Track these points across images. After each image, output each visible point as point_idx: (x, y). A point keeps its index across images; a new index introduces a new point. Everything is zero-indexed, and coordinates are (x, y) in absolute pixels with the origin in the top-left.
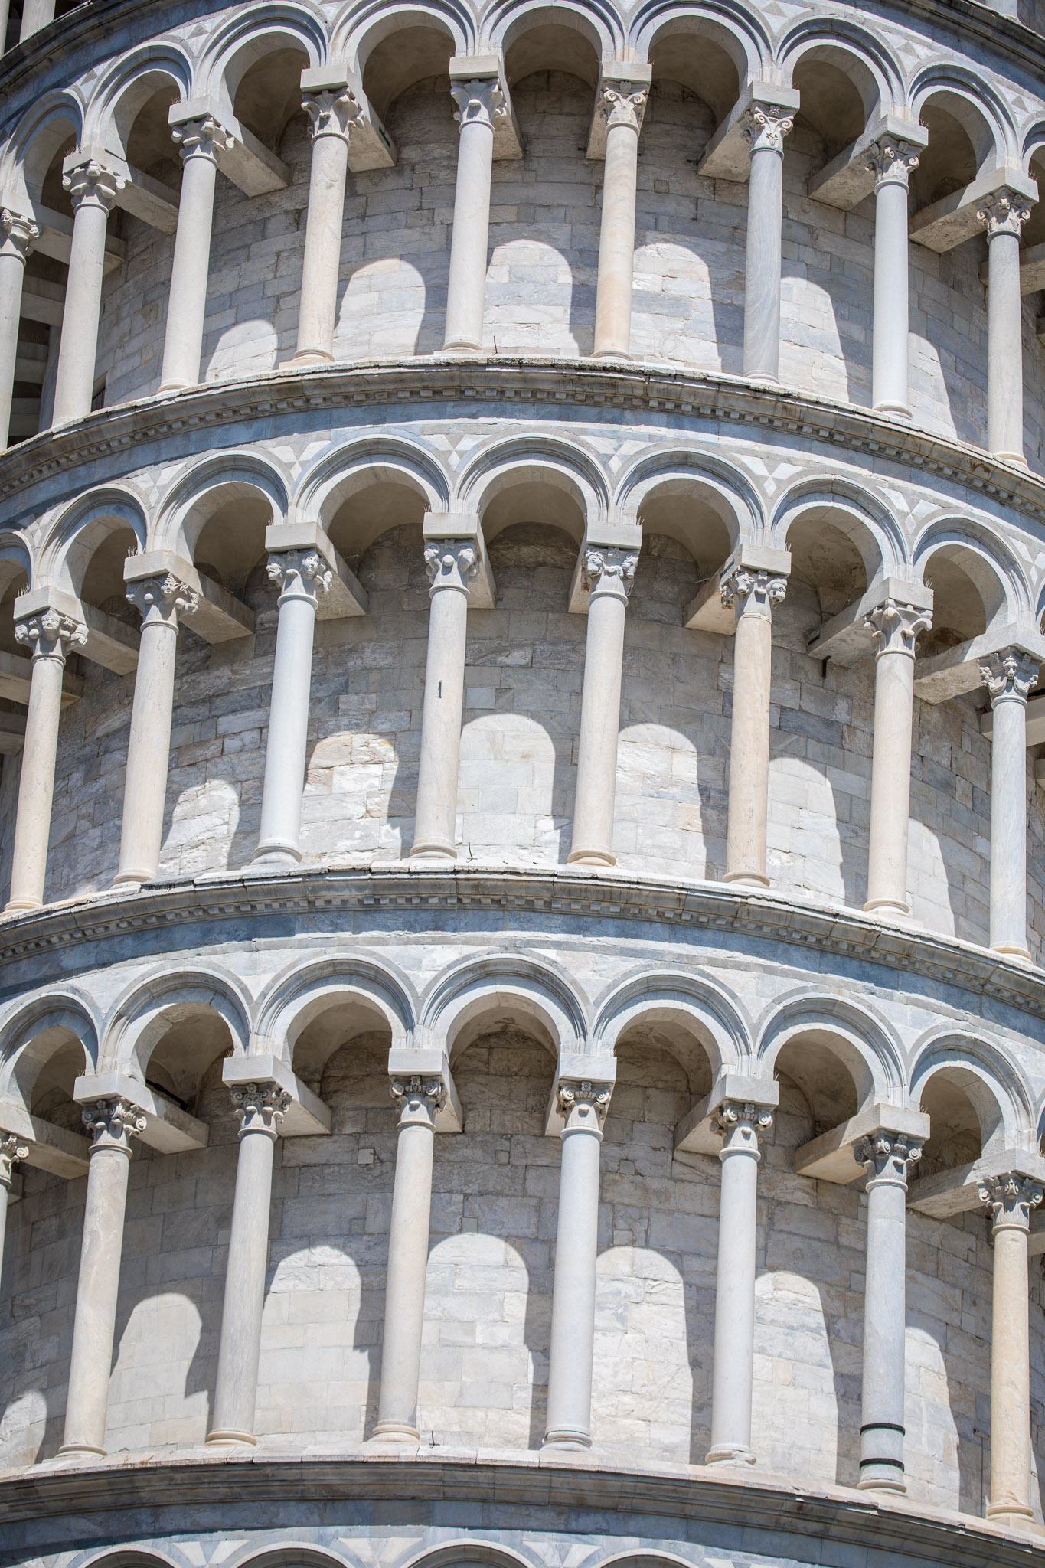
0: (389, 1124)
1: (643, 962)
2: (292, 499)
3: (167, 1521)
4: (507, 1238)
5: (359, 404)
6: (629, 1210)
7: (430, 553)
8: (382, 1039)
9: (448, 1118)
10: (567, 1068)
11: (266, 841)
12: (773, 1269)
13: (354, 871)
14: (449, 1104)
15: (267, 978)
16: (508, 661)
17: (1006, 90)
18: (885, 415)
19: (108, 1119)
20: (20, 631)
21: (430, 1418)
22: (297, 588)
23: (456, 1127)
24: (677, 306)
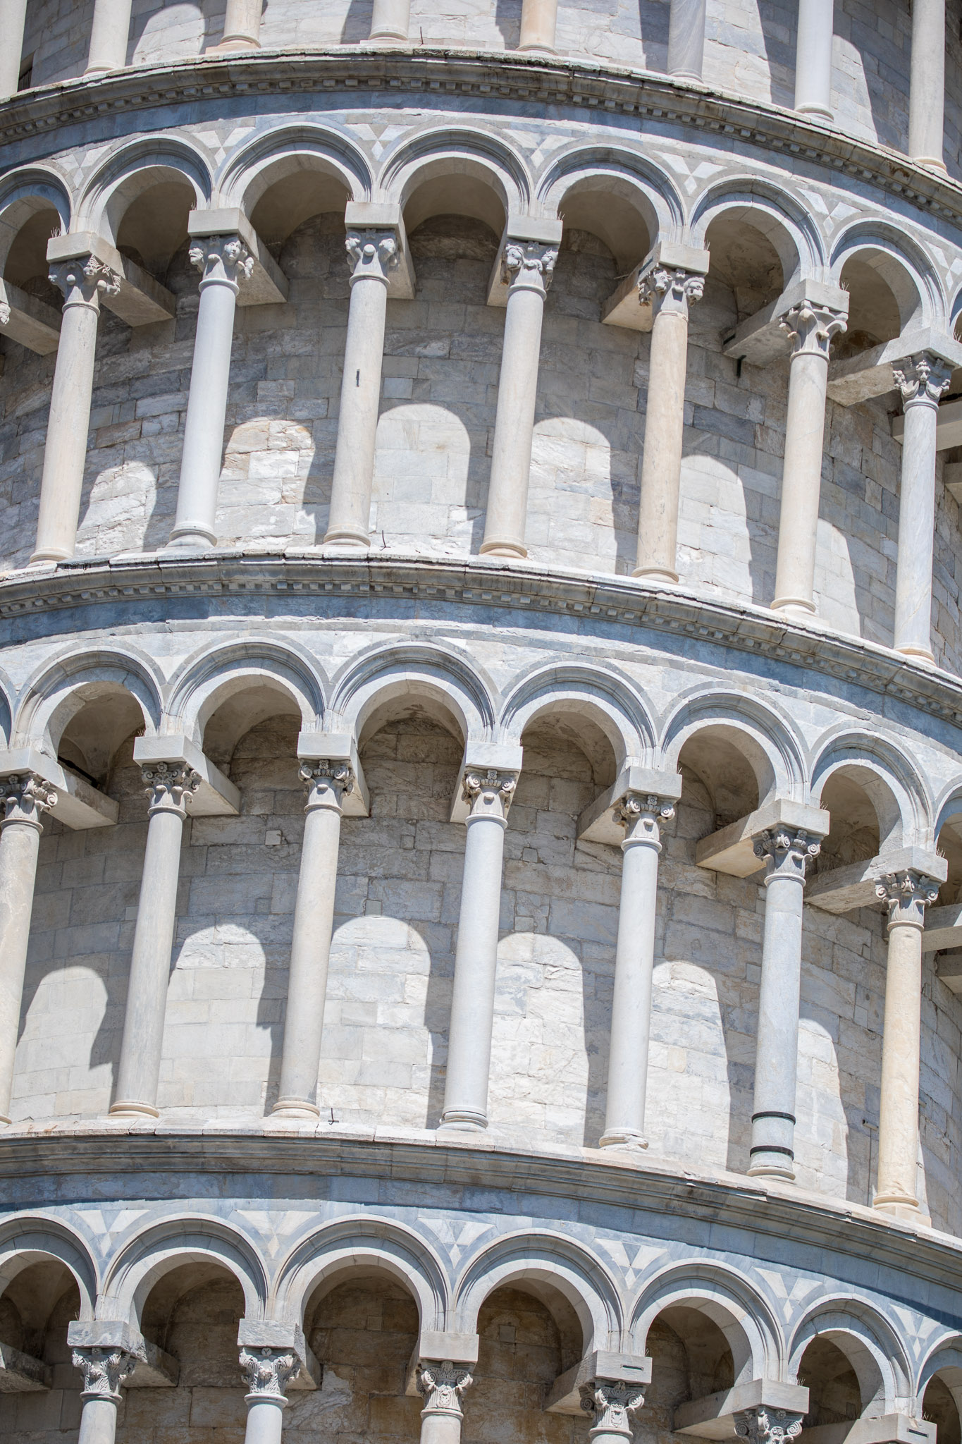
0: (298, 807)
1: (551, 653)
2: (215, 185)
3: (69, 1190)
4: (410, 921)
5: (285, 91)
6: (531, 897)
7: (351, 242)
8: (293, 722)
9: (355, 803)
10: (475, 755)
11: (181, 524)
12: (671, 959)
13: (268, 556)
14: (357, 789)
15: (180, 659)
16: (426, 352)
18: (807, 117)
19: (20, 794)
21: (329, 1096)
22: (219, 273)
23: (363, 811)
24: (603, 2)
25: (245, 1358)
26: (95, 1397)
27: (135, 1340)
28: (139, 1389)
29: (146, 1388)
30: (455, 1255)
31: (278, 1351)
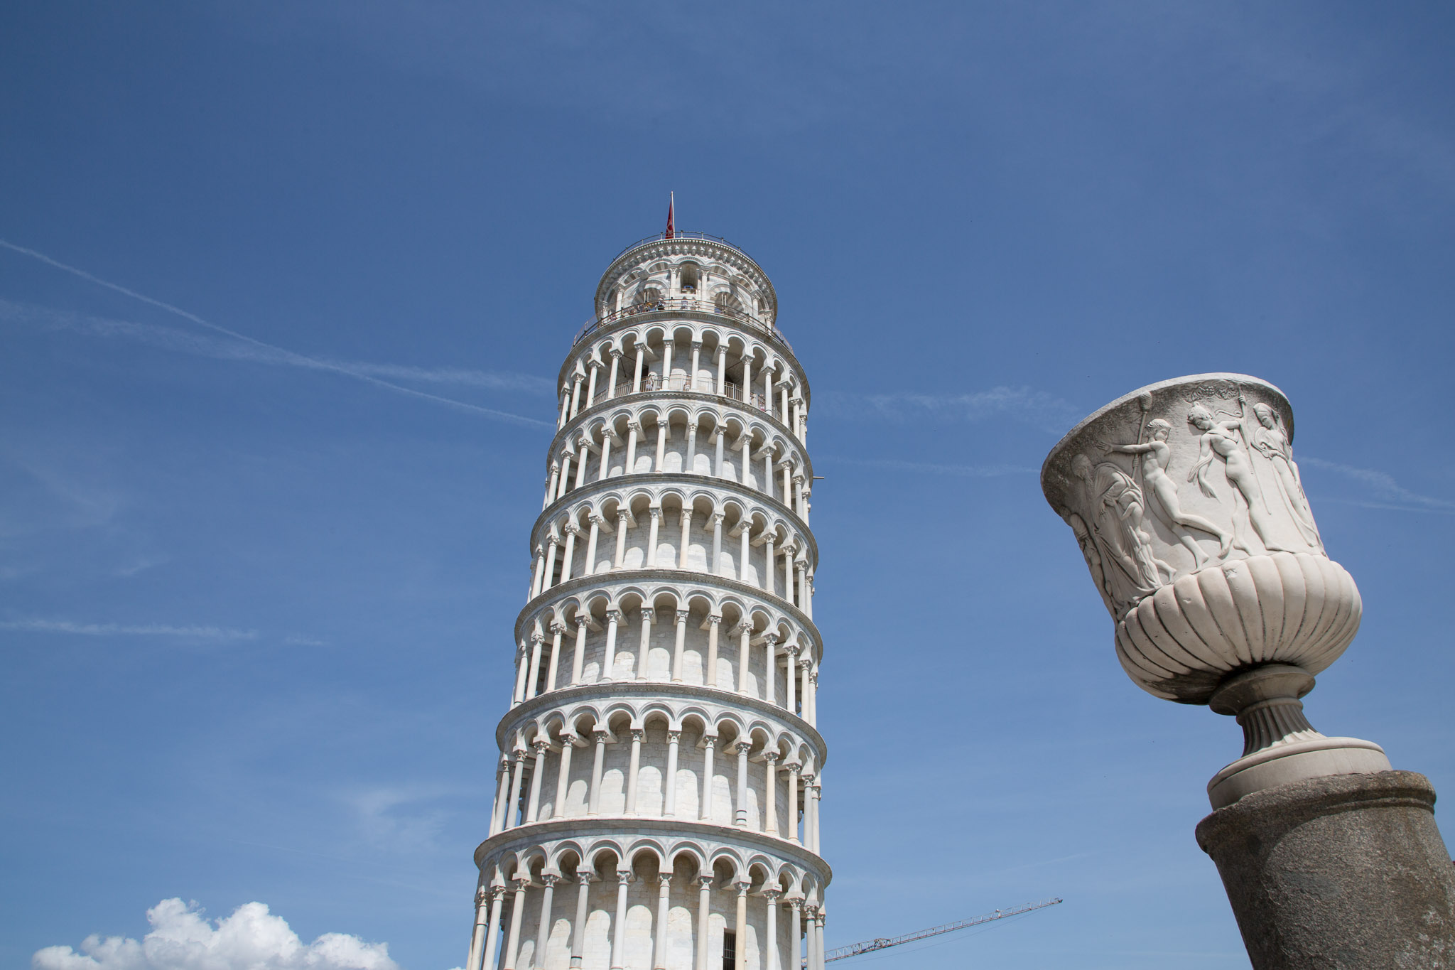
0: (630, 742)
1: (688, 703)
2: (612, 599)
3: (577, 834)
4: (657, 767)
5: (628, 578)
6: (685, 760)
7: (642, 612)
8: (630, 721)
9: (644, 740)
10: (671, 728)
11: (604, 676)
12: (717, 774)
13: (624, 682)
14: (644, 736)
15: (603, 707)
16: (659, 635)
17: (770, 512)
18: (744, 581)
19: (567, 739)
20: (552, 628)
21: (638, 809)
22: (613, 619)
23: (646, 742)
24: (698, 558)
25: (618, 874)
26: (583, 884)
27: (593, 870)
28: (594, 882)
29: (596, 882)
30: (667, 847)
31: (626, 872)
